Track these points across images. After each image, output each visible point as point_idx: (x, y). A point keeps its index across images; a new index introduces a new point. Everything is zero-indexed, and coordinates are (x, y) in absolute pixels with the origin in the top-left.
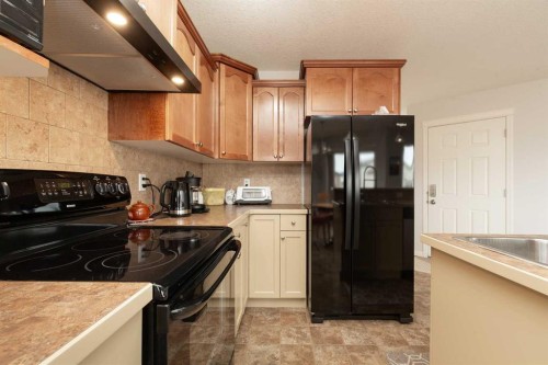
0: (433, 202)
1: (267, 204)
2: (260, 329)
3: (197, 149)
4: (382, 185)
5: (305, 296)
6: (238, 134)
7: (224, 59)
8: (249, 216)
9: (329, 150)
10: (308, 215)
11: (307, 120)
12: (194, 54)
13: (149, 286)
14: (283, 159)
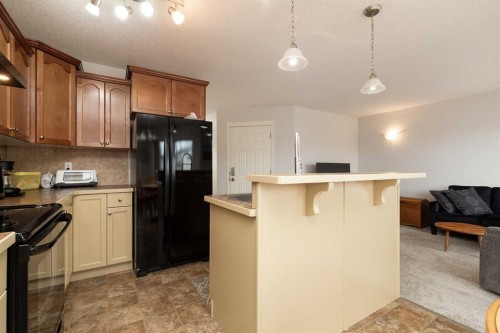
0: (233, 180)
1: (92, 185)
2: (87, 293)
3: (12, 134)
4: (198, 168)
5: (131, 259)
6: (59, 119)
7: (41, 46)
8: (74, 196)
9: (155, 138)
10: (133, 193)
11: (133, 115)
12: (8, 42)
13: (13, 234)
14: (110, 146)
